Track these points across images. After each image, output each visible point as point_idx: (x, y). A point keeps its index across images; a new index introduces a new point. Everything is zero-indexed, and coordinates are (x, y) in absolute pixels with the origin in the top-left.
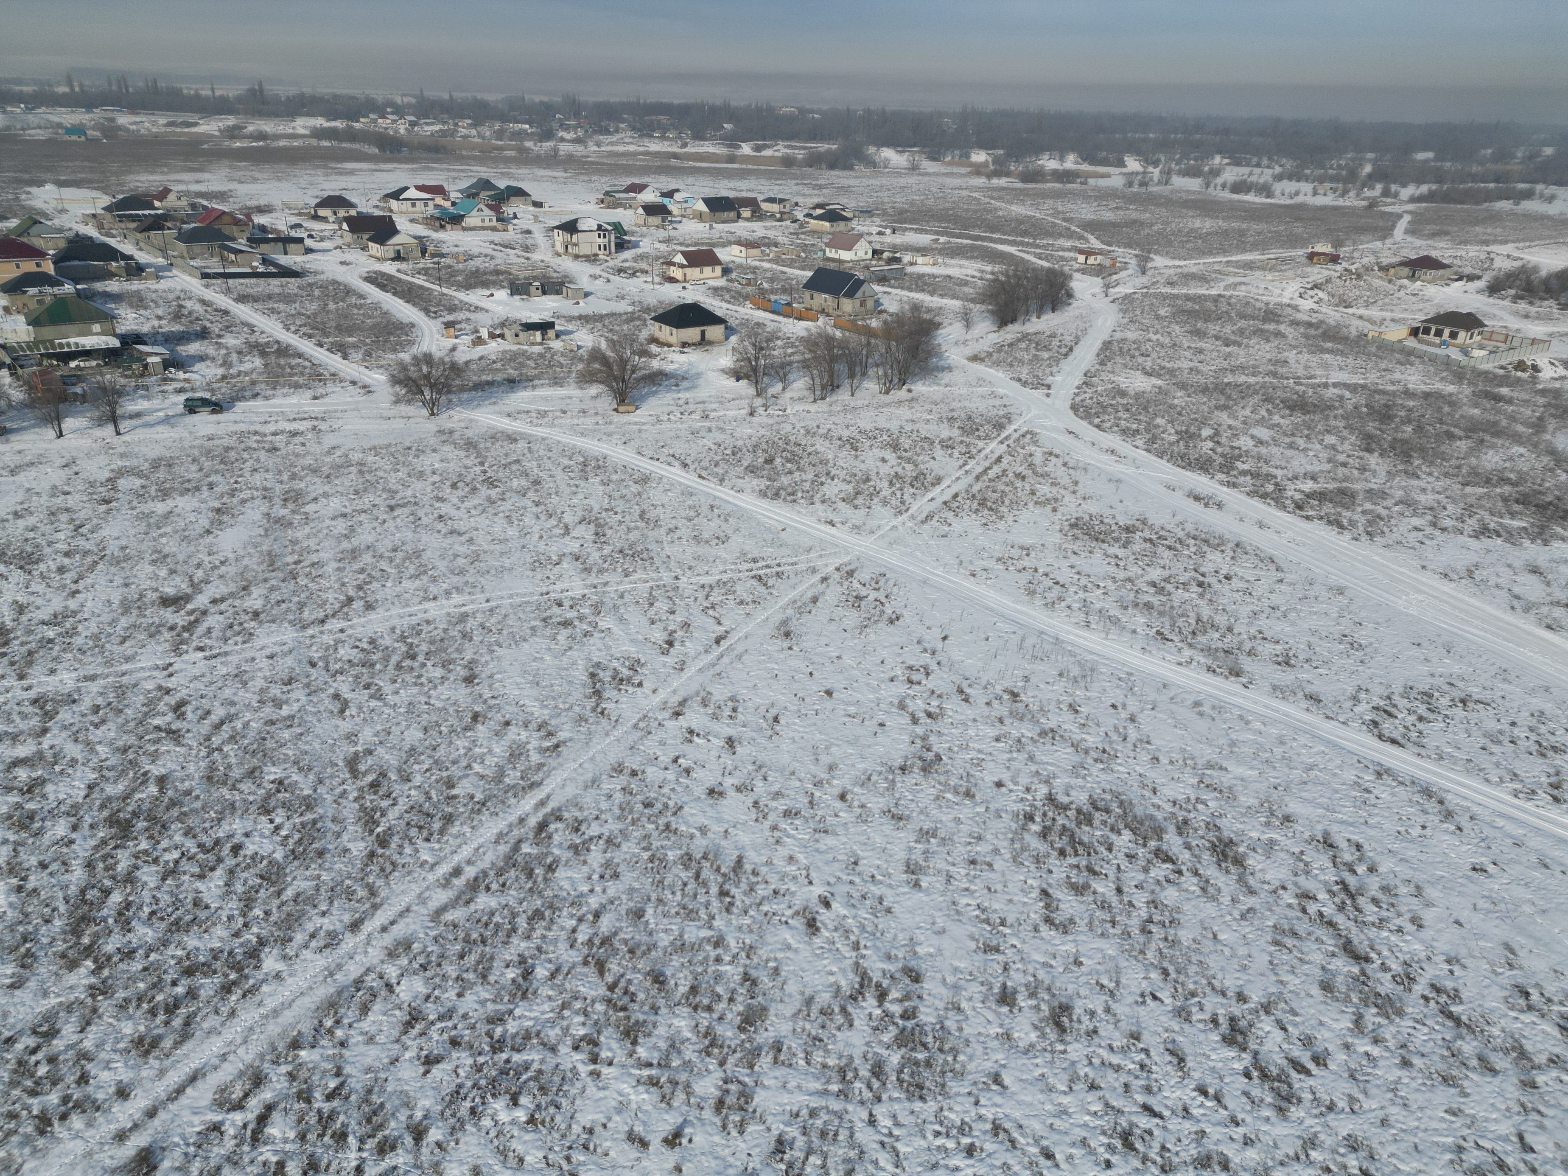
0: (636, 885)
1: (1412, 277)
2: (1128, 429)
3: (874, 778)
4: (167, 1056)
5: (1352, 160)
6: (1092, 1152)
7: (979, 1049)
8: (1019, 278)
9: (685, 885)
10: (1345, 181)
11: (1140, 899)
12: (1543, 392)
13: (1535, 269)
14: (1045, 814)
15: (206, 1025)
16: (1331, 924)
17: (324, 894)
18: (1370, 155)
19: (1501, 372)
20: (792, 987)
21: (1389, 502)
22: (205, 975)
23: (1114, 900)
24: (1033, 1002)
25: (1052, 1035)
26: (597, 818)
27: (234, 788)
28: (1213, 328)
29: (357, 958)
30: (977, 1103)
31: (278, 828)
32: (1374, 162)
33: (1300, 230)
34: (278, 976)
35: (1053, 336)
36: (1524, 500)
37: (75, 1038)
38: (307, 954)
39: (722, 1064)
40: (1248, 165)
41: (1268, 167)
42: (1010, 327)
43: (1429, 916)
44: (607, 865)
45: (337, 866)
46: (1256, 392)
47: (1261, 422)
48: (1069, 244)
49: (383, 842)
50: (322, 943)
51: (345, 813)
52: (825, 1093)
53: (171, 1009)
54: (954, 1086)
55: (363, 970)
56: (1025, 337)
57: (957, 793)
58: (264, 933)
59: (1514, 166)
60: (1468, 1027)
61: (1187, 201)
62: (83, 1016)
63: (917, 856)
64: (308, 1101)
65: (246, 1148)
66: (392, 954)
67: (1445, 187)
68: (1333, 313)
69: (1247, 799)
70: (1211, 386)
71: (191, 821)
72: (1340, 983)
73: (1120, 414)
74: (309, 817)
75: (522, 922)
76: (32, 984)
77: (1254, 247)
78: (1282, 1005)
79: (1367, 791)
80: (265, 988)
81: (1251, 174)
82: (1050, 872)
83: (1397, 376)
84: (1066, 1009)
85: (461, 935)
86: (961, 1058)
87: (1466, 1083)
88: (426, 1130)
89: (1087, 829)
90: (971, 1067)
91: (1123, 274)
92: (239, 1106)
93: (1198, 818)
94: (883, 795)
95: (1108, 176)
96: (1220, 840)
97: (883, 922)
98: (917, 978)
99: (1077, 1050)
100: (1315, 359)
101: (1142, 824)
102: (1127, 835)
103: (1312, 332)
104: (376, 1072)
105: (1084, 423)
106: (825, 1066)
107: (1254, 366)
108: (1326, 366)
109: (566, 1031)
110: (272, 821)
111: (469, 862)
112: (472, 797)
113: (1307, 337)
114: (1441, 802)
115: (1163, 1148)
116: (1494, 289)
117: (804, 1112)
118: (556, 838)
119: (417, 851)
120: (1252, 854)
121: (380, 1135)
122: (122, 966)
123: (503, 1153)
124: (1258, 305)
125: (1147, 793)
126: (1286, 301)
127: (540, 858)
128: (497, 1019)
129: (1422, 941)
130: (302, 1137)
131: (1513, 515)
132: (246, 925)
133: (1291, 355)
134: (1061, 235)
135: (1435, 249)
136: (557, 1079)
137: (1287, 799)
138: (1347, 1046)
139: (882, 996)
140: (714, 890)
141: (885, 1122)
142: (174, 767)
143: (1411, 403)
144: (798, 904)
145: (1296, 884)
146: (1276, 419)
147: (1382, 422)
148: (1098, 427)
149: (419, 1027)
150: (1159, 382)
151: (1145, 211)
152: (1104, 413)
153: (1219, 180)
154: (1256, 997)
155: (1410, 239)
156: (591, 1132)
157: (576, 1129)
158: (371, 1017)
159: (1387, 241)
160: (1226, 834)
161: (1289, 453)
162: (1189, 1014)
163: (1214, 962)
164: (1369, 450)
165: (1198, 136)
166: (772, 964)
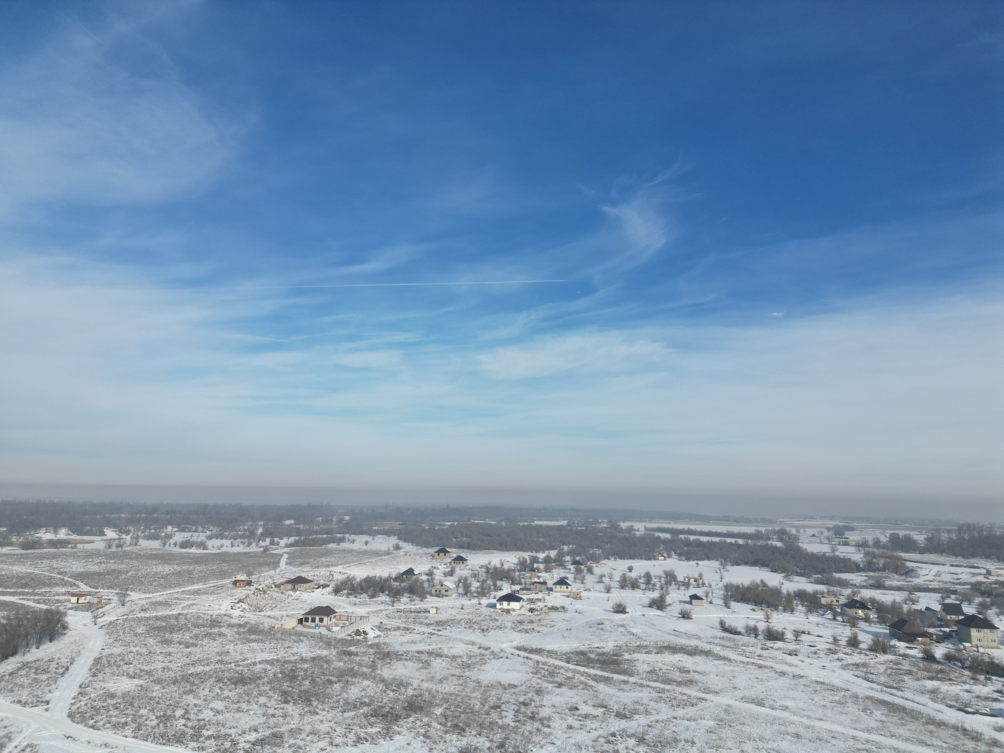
1: (294, 589)
2: (118, 723)
5: (251, 526)
8: (20, 620)
10: (249, 538)
12: (371, 646)
13: (354, 578)
18: (261, 523)
19: (349, 638)
21: (303, 735)
28: (176, 637)
32: (263, 526)
33: (227, 568)
35: (51, 660)
36: (375, 714)
40: (190, 531)
41: (202, 532)
42: (11, 659)
46: (211, 677)
47: (217, 697)
48: (63, 590)
56: (25, 665)
59: (334, 526)
61: (151, 555)
67: (303, 538)
68: (252, 616)
70: (179, 678)
73: (111, 713)
77: (199, 580)
81: (192, 536)
83: (295, 650)
91: (108, 607)
95: (93, 542)
100: (246, 647)
103: (242, 630)
105: (81, 727)
107: (207, 659)
108: (253, 651)
113: (239, 633)
116: (337, 591)
124: (206, 617)
126: (223, 612)
131: (371, 725)
133: (230, 647)
134: (56, 584)
135: (303, 572)
143: (306, 666)
146: (226, 693)
147: (291, 682)
148: (93, 727)
150: (141, 682)
151: (122, 563)
152: (98, 714)
153: (172, 541)
155: (289, 567)
159: (277, 570)
161: (238, 715)
164: (286, 702)
165: (156, 515)
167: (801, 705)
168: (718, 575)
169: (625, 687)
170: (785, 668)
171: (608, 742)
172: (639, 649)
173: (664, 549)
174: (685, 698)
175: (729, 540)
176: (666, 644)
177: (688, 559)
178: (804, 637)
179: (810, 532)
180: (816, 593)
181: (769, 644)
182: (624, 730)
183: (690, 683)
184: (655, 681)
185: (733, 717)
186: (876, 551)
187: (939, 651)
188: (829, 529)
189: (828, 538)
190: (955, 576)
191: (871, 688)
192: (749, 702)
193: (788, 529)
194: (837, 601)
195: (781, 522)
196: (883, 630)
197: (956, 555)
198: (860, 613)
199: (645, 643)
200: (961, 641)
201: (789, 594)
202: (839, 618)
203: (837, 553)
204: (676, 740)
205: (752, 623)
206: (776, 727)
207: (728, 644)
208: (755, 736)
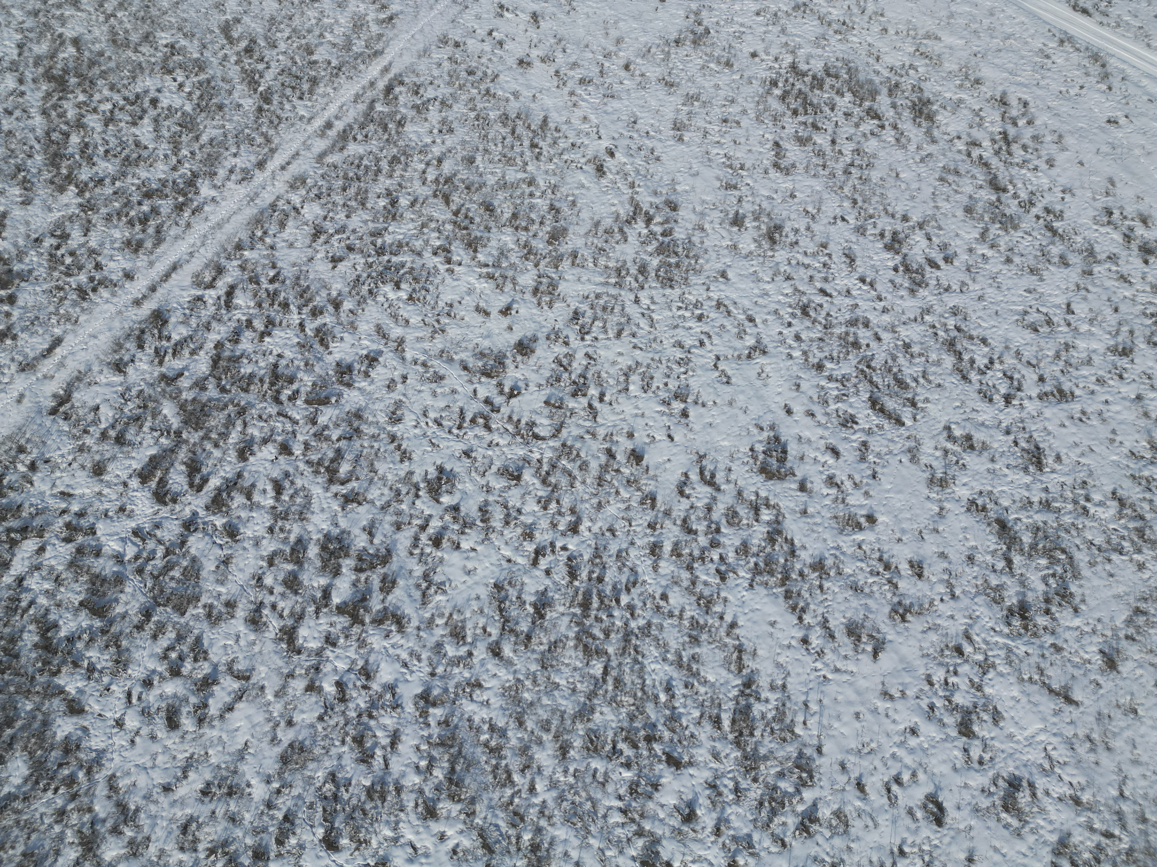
0: (467, 138)
3: (653, 50)
4: (152, 253)
6: (780, 317)
7: (714, 255)
9: (504, 138)
11: (848, 148)
14: (786, 81)
15: (172, 233)
16: (986, 165)
17: (231, 141)
20: (584, 215)
22: (160, 198)
23: (828, 149)
24: (756, 224)
25: (766, 245)
26: (431, 83)
27: (136, 51)
29: (268, 188)
30: (708, 289)
31: (181, 86)
34: (213, 199)
37: (82, 240)
38: (230, 185)
39: (536, 265)
43: (1061, 158)
44: (443, 122)
45: (235, 118)
49: (266, 98)
50: (239, 177)
51: (231, 74)
52: (607, 284)
53: (144, 221)
54: (693, 279)
55: (273, 198)
57: (719, 63)
58: (194, 168)
60: (1061, 236)
62: (82, 225)
63: (683, 117)
64: (258, 283)
65: (223, 311)
66: (293, 187)
69: (951, 65)
71: (113, 78)
72: (979, 208)
74: (202, 77)
75: (384, 165)
76: (37, 201)
78: (933, 223)
79: (1048, 57)
80: (206, 208)
82: (783, 128)
84: (778, 228)
85: (342, 174)
86: (701, 261)
87: (1045, 273)
88: (341, 302)
89: (817, 92)
90: (707, 267)
92: (211, 286)
93: (907, 83)
94: (659, 65)
96: (920, 100)
97: (653, 168)
98: (674, 208)
99: (781, 255)
101: (862, 87)
102: (848, 96)
104: (300, 266)
106: (606, 267)
109: (427, 242)
110: (175, 80)
111: (337, 118)
112: (329, 63)
114: (1103, 66)
115: (828, 314)
117: (592, 296)
118: (402, 99)
119: (294, 107)
120: (942, 111)
121: (311, 305)
122: (98, 190)
123: (395, 317)
125: (871, 61)
127: (392, 115)
128: (377, 234)
129: (1049, 177)
130: (259, 305)
132: (179, 162)
136: (425, 274)
137: (982, 64)
138: (971, 250)
139: (649, 221)
140: (527, 143)
141: (645, 301)
142: (82, 30)
144: (590, 153)
145: (969, 135)
149: (323, 238)
154: (915, 218)
156: (451, 306)
157: (441, 304)
158: (288, 230)
160: (927, 94)
162: (865, 230)
163: (891, 194)
166: (570, 198)
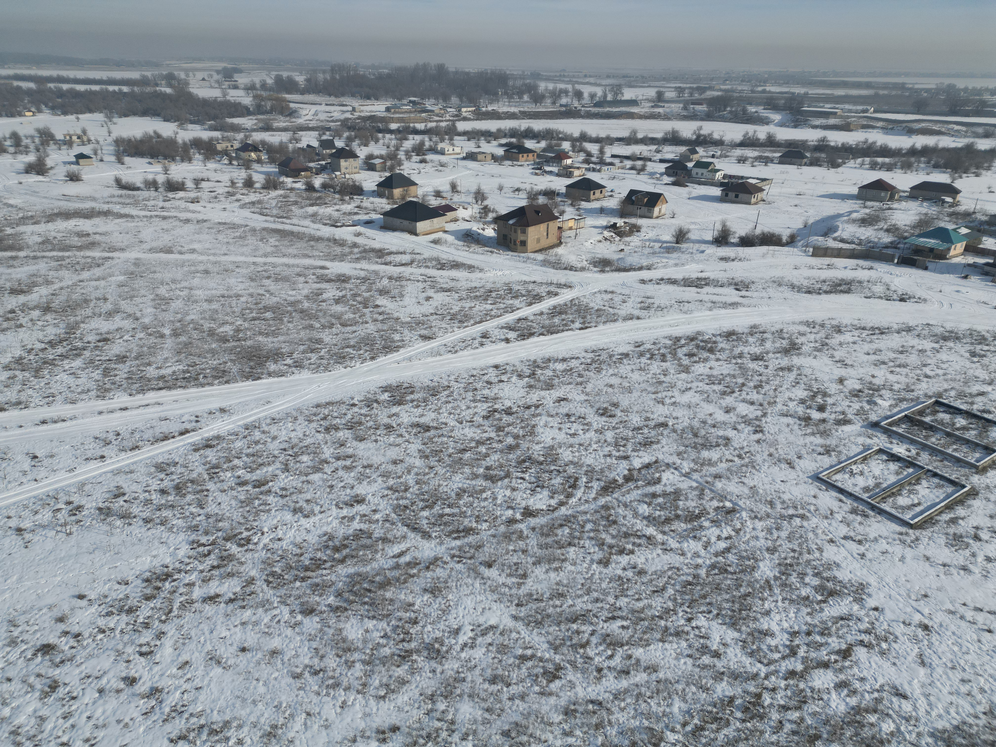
167: (207, 245)
168: (105, 129)
169: (15, 263)
170: (189, 215)
171: (8, 319)
172: (24, 220)
173: (29, 102)
174: (89, 260)
175: (111, 88)
176: (56, 211)
177: (65, 113)
178: (204, 184)
179: (200, 75)
180: (211, 139)
181: (171, 195)
182: (24, 305)
183: (92, 245)
184: (51, 250)
185: (143, 268)
186: (264, 94)
187: (318, 182)
188: (218, 72)
189: (217, 82)
190: (329, 115)
191: (266, 221)
192: (157, 252)
193: (176, 73)
194: (232, 146)
195: (168, 65)
196: (273, 169)
197: (330, 95)
198: (253, 155)
199: (30, 214)
200: (334, 171)
201: (185, 144)
202: (235, 163)
203: (228, 98)
204: (86, 301)
205: (150, 177)
206: (186, 269)
207: (128, 201)
208: (168, 280)
